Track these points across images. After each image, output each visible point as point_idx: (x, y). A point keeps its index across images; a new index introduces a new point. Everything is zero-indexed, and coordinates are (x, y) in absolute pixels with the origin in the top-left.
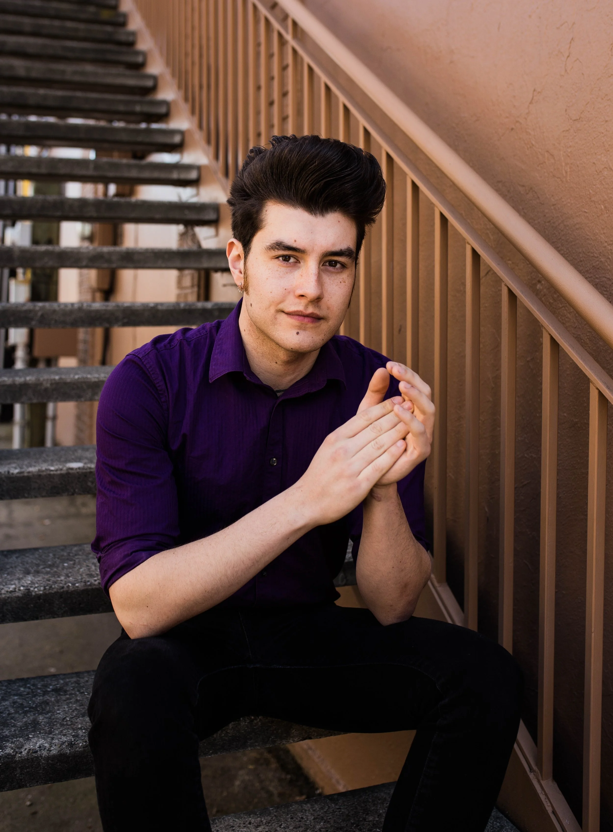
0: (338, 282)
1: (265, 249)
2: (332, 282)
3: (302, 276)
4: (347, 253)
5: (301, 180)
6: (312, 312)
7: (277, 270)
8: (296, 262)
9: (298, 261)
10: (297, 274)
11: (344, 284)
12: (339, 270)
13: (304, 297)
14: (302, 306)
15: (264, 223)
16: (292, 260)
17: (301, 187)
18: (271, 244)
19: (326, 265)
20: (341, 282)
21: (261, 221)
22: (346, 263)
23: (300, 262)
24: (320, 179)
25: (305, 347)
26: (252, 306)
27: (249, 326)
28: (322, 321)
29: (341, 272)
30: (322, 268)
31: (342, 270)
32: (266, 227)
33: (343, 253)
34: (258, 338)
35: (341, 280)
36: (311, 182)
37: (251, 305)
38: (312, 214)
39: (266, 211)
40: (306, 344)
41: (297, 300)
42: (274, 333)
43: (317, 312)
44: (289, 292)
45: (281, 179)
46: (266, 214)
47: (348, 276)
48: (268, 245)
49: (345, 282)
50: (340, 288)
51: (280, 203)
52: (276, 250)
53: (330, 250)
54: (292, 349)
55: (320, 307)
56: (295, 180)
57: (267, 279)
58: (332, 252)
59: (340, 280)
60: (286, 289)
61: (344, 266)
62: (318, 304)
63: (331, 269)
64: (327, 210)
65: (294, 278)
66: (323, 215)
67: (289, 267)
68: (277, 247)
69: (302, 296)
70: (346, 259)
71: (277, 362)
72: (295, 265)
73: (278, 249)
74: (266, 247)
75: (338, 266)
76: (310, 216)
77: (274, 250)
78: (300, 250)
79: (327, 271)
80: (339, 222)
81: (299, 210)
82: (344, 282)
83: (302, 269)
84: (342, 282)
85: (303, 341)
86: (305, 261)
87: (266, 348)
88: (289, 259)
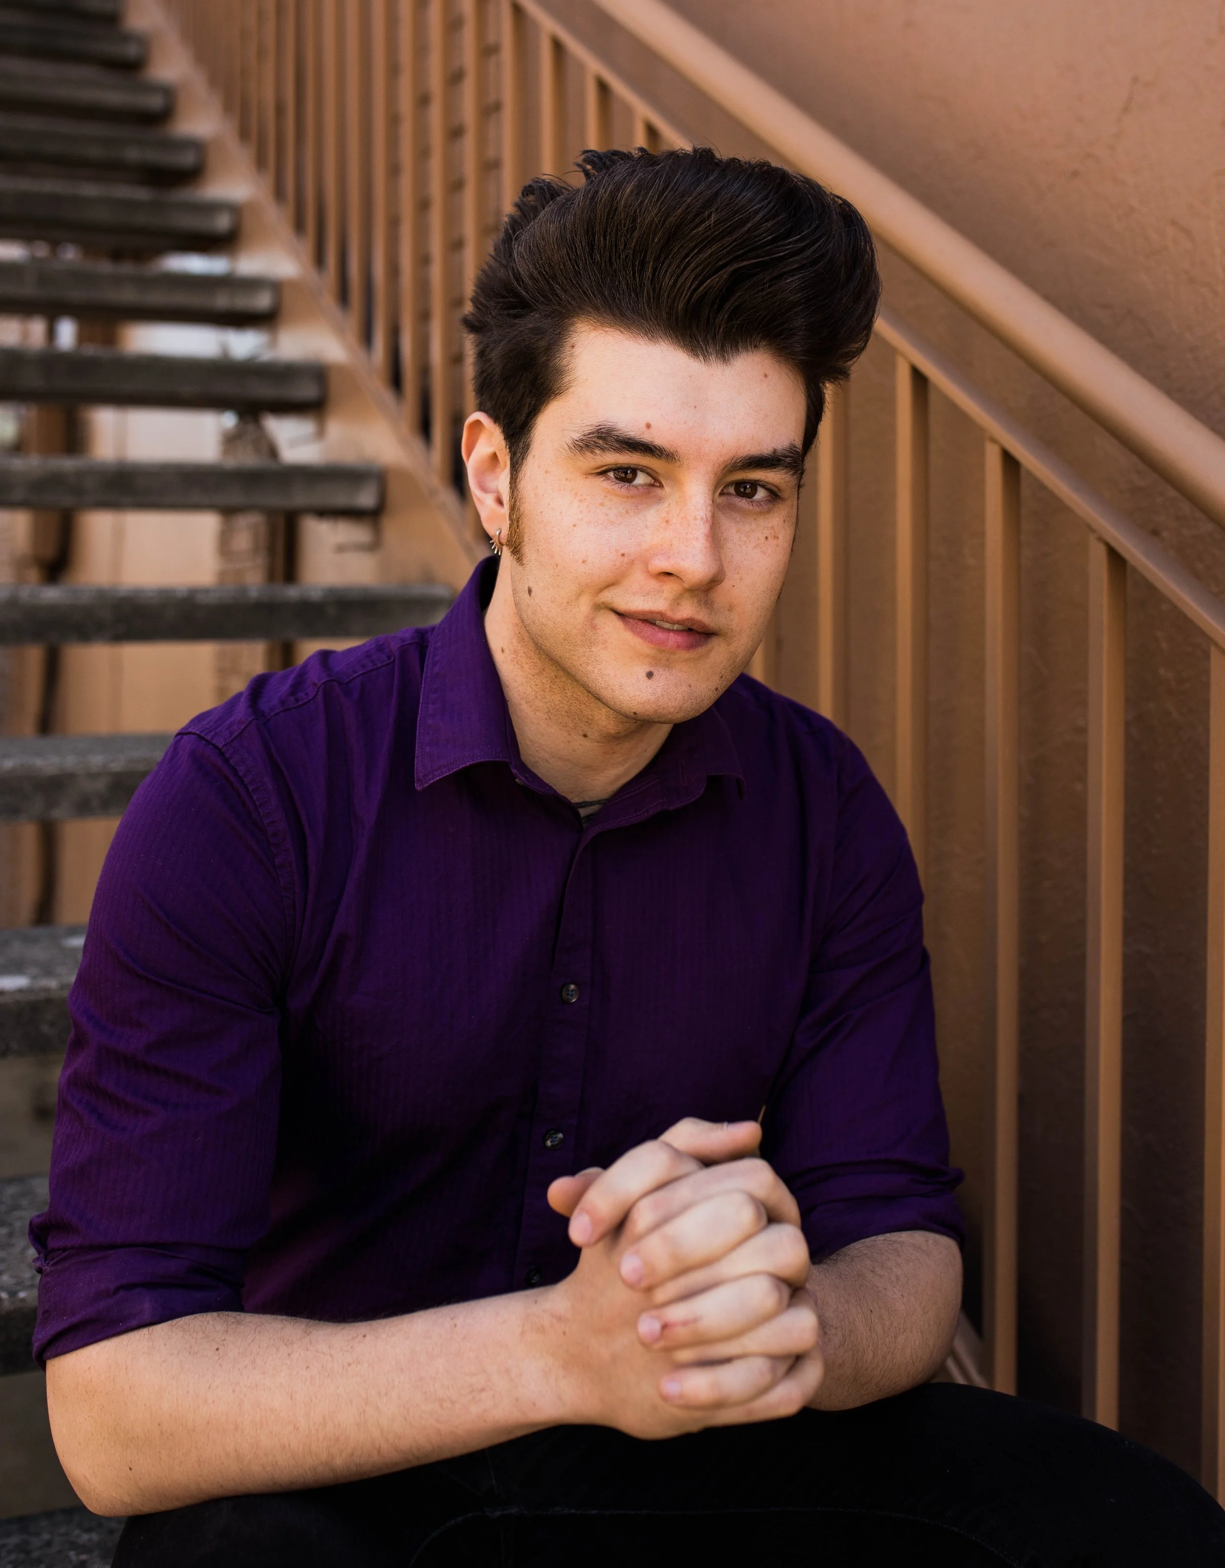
0: (758, 539)
1: (567, 449)
2: (745, 539)
3: (667, 522)
4: (788, 460)
5: (669, 266)
6: (689, 616)
7: (602, 504)
8: (653, 485)
9: (656, 482)
10: (653, 515)
11: (775, 542)
12: (765, 507)
13: (671, 578)
14: (665, 599)
15: (566, 380)
16: (641, 479)
17: (667, 282)
18: (584, 435)
19: (729, 494)
20: (767, 538)
21: (559, 372)
22: (783, 486)
23: (661, 486)
24: (721, 263)
25: (672, 710)
26: (533, 594)
27: (515, 643)
28: (715, 642)
29: (769, 511)
30: (719, 500)
31: (770, 506)
32: (571, 390)
33: (780, 460)
34: (540, 674)
35: (767, 533)
36: (698, 270)
37: (530, 591)
38: (697, 356)
39: (573, 347)
40: (673, 704)
41: (653, 584)
42: (590, 668)
43: (702, 616)
44: (632, 562)
45: (614, 261)
46: (571, 355)
47: (784, 521)
48: (576, 438)
49: (778, 538)
50: (764, 553)
51: (611, 326)
52: (598, 451)
53: (745, 454)
54: (635, 713)
55: (712, 603)
56: (653, 266)
57: (574, 526)
58: (750, 458)
59: (765, 531)
60: (623, 555)
61: (774, 495)
62: (707, 596)
63: (742, 503)
64: (737, 346)
65: (647, 527)
66: (725, 360)
67: (632, 497)
68: (601, 442)
69: (669, 574)
70: (784, 476)
71: (589, 734)
72: (649, 493)
73: (603, 449)
74: (570, 442)
75: (761, 494)
76: (692, 360)
77: (592, 452)
78: (662, 453)
79: (731, 507)
80: (766, 376)
81: (663, 343)
82: (776, 537)
83: (666, 505)
84: (769, 538)
85: (664, 693)
86: (677, 482)
87: (560, 699)
88: (635, 475)
